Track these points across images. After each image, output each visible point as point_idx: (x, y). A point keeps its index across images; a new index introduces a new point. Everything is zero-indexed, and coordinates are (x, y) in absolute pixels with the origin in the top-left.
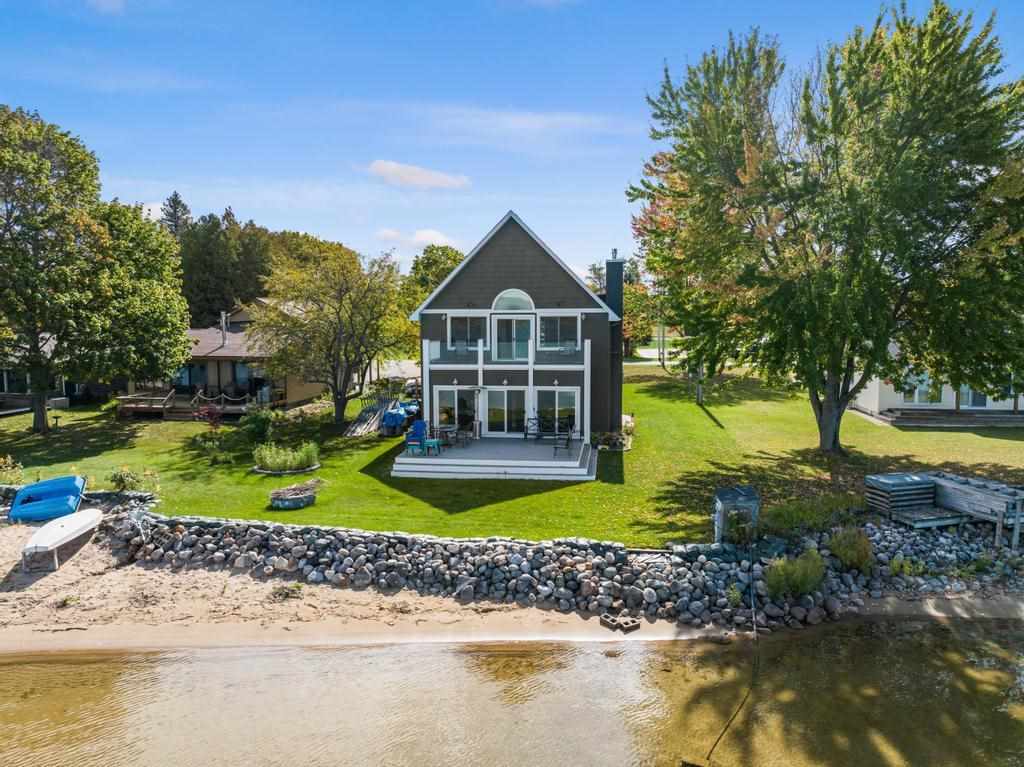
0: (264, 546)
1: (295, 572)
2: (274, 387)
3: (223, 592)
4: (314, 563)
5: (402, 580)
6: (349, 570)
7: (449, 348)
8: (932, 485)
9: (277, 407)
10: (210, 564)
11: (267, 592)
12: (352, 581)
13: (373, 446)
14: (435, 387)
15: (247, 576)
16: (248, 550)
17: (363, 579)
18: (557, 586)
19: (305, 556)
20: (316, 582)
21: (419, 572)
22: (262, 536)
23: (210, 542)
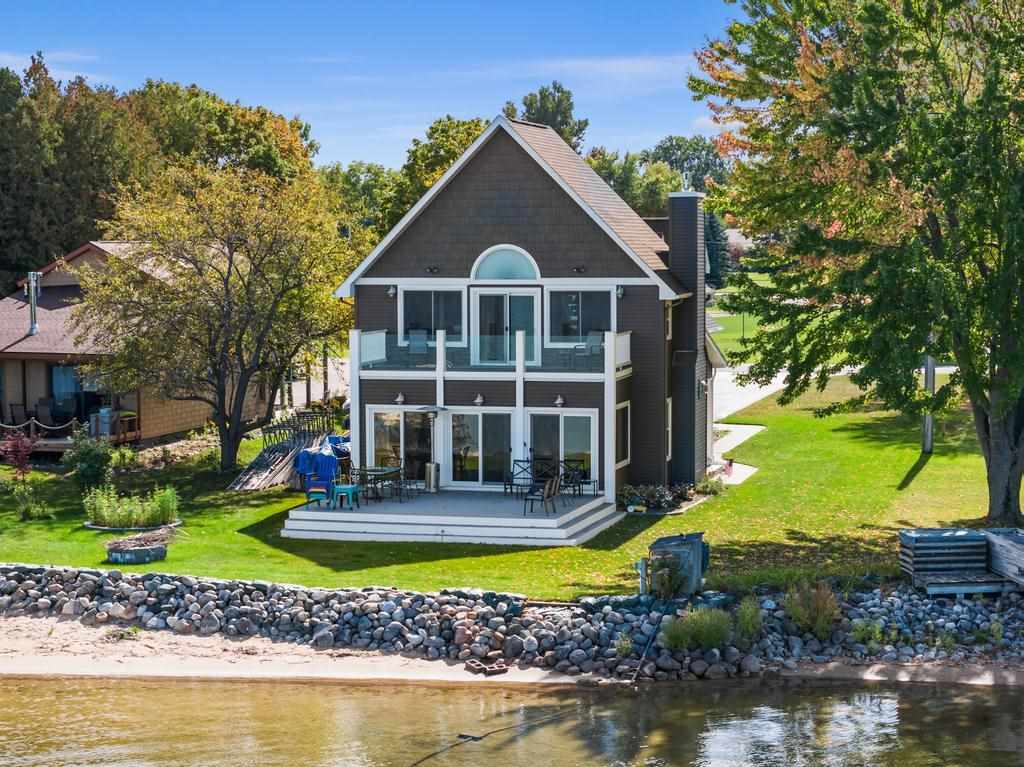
0: (98, 592)
1: (133, 619)
2: (118, 408)
3: (50, 633)
4: (155, 609)
5: (256, 628)
6: (194, 617)
7: (402, 343)
8: (984, 543)
9: (124, 443)
10: (34, 611)
11: (100, 635)
12: (198, 629)
13: (269, 503)
14: (368, 406)
15: (77, 623)
16: (77, 597)
17: (211, 625)
18: (429, 635)
19: (144, 602)
20: (156, 629)
21: (275, 619)
22: (95, 582)
23: (32, 588)
